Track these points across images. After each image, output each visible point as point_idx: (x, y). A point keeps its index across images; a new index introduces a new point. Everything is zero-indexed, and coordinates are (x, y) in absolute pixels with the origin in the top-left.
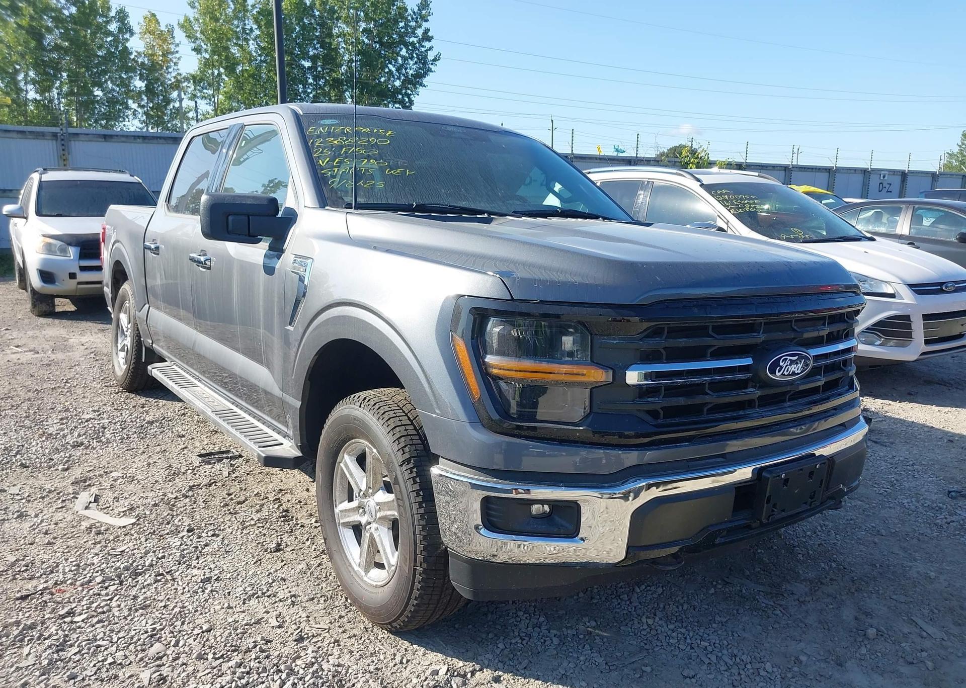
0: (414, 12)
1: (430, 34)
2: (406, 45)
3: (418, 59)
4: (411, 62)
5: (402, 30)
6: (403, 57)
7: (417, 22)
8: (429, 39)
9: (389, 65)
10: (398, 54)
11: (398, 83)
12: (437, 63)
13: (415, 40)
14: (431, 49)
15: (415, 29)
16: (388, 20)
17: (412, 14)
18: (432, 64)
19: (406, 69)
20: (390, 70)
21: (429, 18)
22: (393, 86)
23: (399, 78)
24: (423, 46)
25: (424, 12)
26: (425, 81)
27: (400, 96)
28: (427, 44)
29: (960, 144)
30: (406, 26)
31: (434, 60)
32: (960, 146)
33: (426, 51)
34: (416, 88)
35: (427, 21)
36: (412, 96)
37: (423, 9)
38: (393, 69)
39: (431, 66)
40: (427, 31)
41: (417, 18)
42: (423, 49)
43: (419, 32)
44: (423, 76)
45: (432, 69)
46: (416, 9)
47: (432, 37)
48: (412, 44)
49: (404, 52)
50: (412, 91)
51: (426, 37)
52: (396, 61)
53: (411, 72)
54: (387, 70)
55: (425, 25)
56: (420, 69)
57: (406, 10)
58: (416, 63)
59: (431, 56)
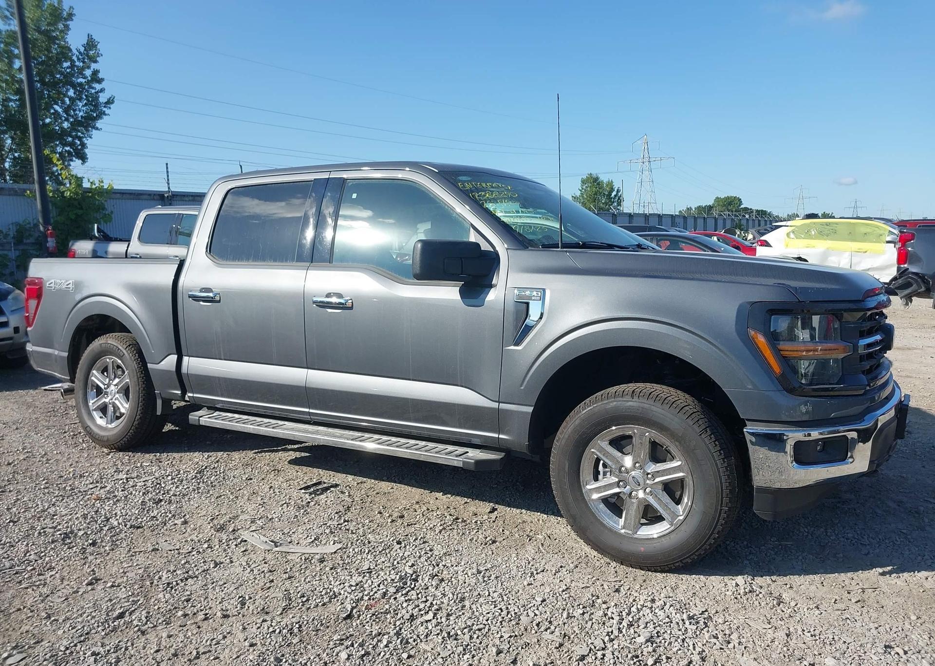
0: (80, 53)
1: (100, 76)
2: (74, 86)
3: (88, 100)
4: (80, 104)
5: (68, 70)
6: (71, 99)
7: (84, 62)
8: (100, 81)
9: (55, 106)
10: (65, 95)
11: (66, 125)
12: (112, 106)
13: (83, 80)
14: (102, 90)
15: (83, 69)
16: (50, 58)
17: (78, 54)
18: (105, 107)
19: (74, 111)
20: (56, 111)
21: (98, 59)
22: (62, 128)
23: (67, 120)
24: (93, 88)
25: (91, 53)
26: (99, 124)
27: (70, 139)
28: (98, 86)
29: (581, 189)
30: (72, 66)
31: (106, 103)
32: (580, 190)
33: (97, 93)
34: (87, 131)
35: (96, 62)
36: (84, 139)
37: (90, 50)
38: (60, 110)
39: (104, 109)
40: (95, 73)
41: (84, 59)
42: (93, 91)
43: (88, 73)
44: (95, 119)
45: (106, 112)
46: (82, 49)
47: (103, 80)
48: (81, 84)
49: (71, 93)
50: (83, 133)
51: (96, 78)
52: (63, 102)
53: (81, 114)
54: (52, 111)
55: (94, 66)
56: (91, 111)
57: (70, 50)
58: (86, 105)
59: (103, 98)
